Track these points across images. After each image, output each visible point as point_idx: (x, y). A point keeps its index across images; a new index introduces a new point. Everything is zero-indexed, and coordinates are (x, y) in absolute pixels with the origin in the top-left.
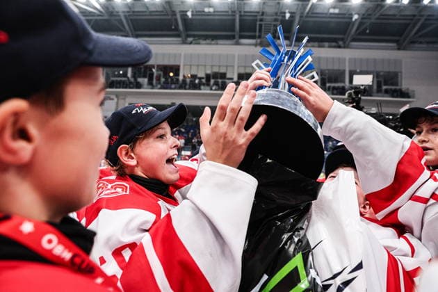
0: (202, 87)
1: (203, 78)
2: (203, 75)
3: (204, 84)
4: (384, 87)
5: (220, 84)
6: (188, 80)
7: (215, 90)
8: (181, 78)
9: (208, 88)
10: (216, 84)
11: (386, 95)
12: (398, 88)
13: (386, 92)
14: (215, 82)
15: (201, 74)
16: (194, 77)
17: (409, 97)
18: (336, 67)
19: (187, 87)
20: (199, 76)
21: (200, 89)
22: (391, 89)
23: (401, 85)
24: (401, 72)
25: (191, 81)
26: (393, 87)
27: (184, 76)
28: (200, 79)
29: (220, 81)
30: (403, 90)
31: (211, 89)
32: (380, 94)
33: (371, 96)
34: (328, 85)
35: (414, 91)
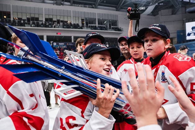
0: (26, 25)
1: (26, 20)
2: (26, 18)
3: (26, 24)
4: (112, 27)
5: (36, 23)
6: (17, 21)
7: (33, 27)
8: (12, 19)
9: (29, 25)
10: (34, 23)
11: (113, 30)
12: (117, 27)
13: (113, 28)
14: (33, 22)
15: (24, 18)
16: (20, 19)
17: (121, 31)
18: (92, 17)
19: (17, 24)
20: (23, 18)
21: (25, 26)
22: (115, 28)
23: (118, 26)
24: (118, 21)
25: (18, 21)
26: (115, 27)
27: (14, 18)
28: (24, 20)
29: (36, 22)
30: (119, 28)
31: (31, 26)
32: (110, 30)
33: (107, 30)
34: (89, 25)
35: (123, 29)
